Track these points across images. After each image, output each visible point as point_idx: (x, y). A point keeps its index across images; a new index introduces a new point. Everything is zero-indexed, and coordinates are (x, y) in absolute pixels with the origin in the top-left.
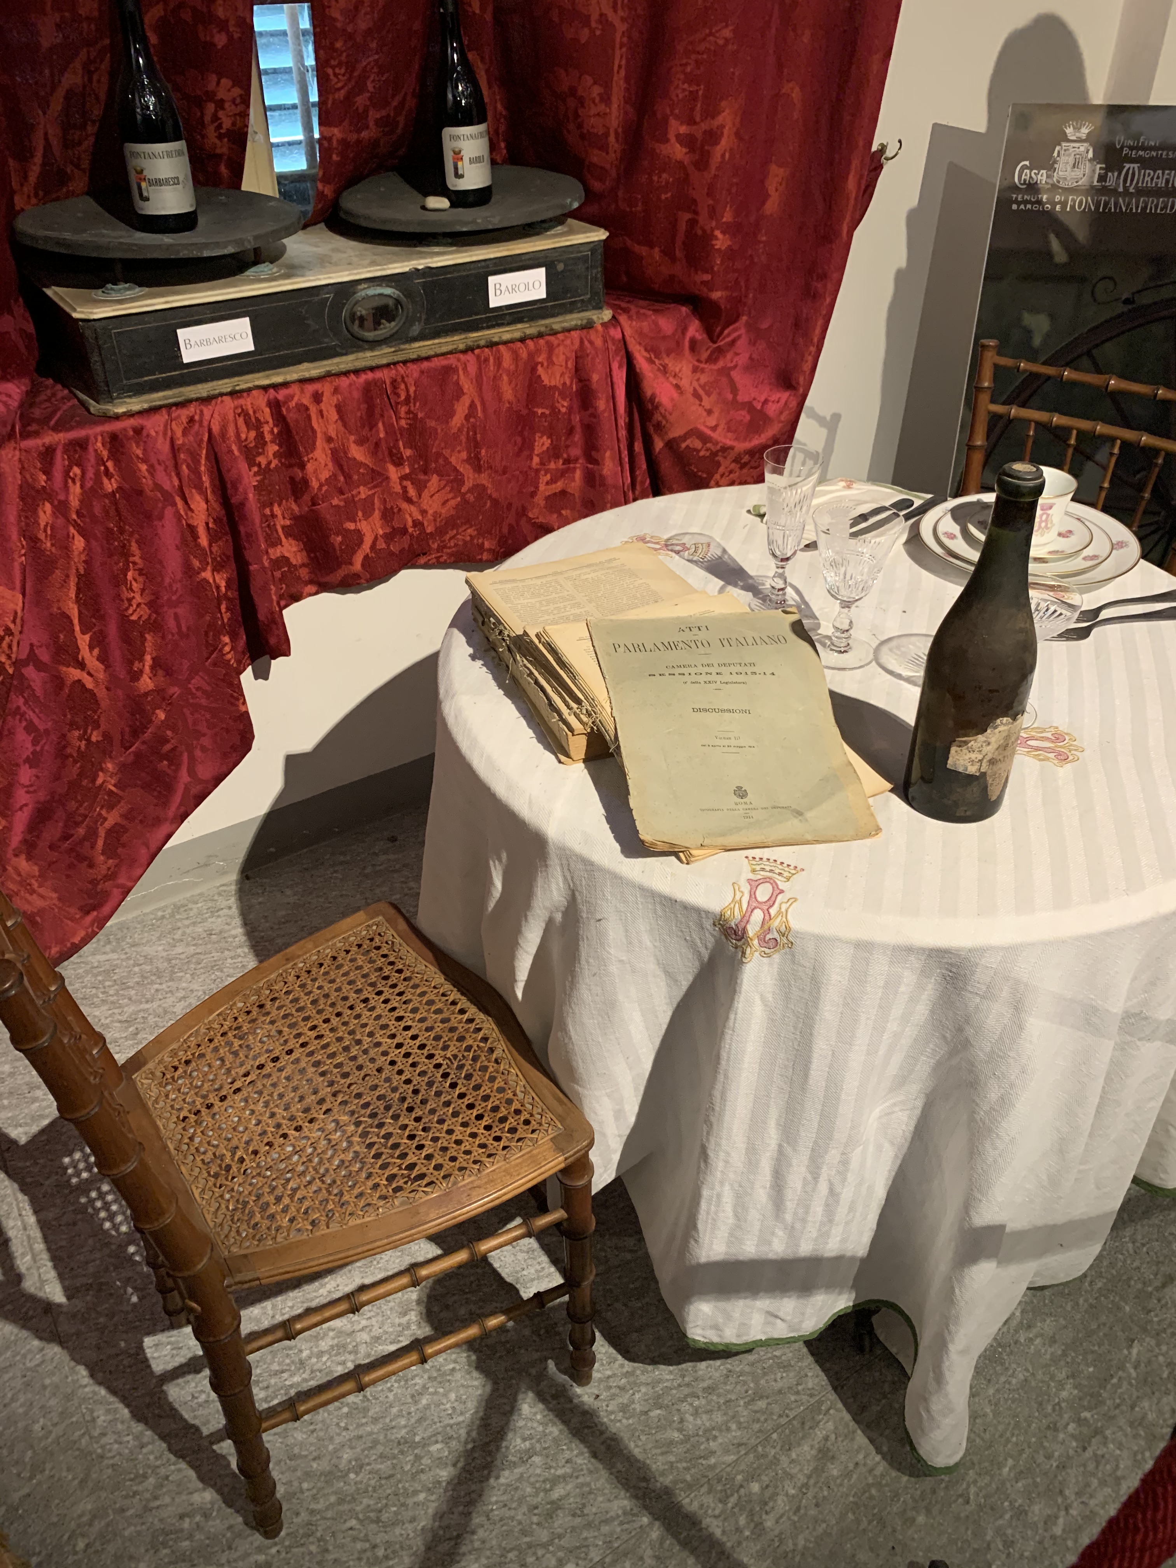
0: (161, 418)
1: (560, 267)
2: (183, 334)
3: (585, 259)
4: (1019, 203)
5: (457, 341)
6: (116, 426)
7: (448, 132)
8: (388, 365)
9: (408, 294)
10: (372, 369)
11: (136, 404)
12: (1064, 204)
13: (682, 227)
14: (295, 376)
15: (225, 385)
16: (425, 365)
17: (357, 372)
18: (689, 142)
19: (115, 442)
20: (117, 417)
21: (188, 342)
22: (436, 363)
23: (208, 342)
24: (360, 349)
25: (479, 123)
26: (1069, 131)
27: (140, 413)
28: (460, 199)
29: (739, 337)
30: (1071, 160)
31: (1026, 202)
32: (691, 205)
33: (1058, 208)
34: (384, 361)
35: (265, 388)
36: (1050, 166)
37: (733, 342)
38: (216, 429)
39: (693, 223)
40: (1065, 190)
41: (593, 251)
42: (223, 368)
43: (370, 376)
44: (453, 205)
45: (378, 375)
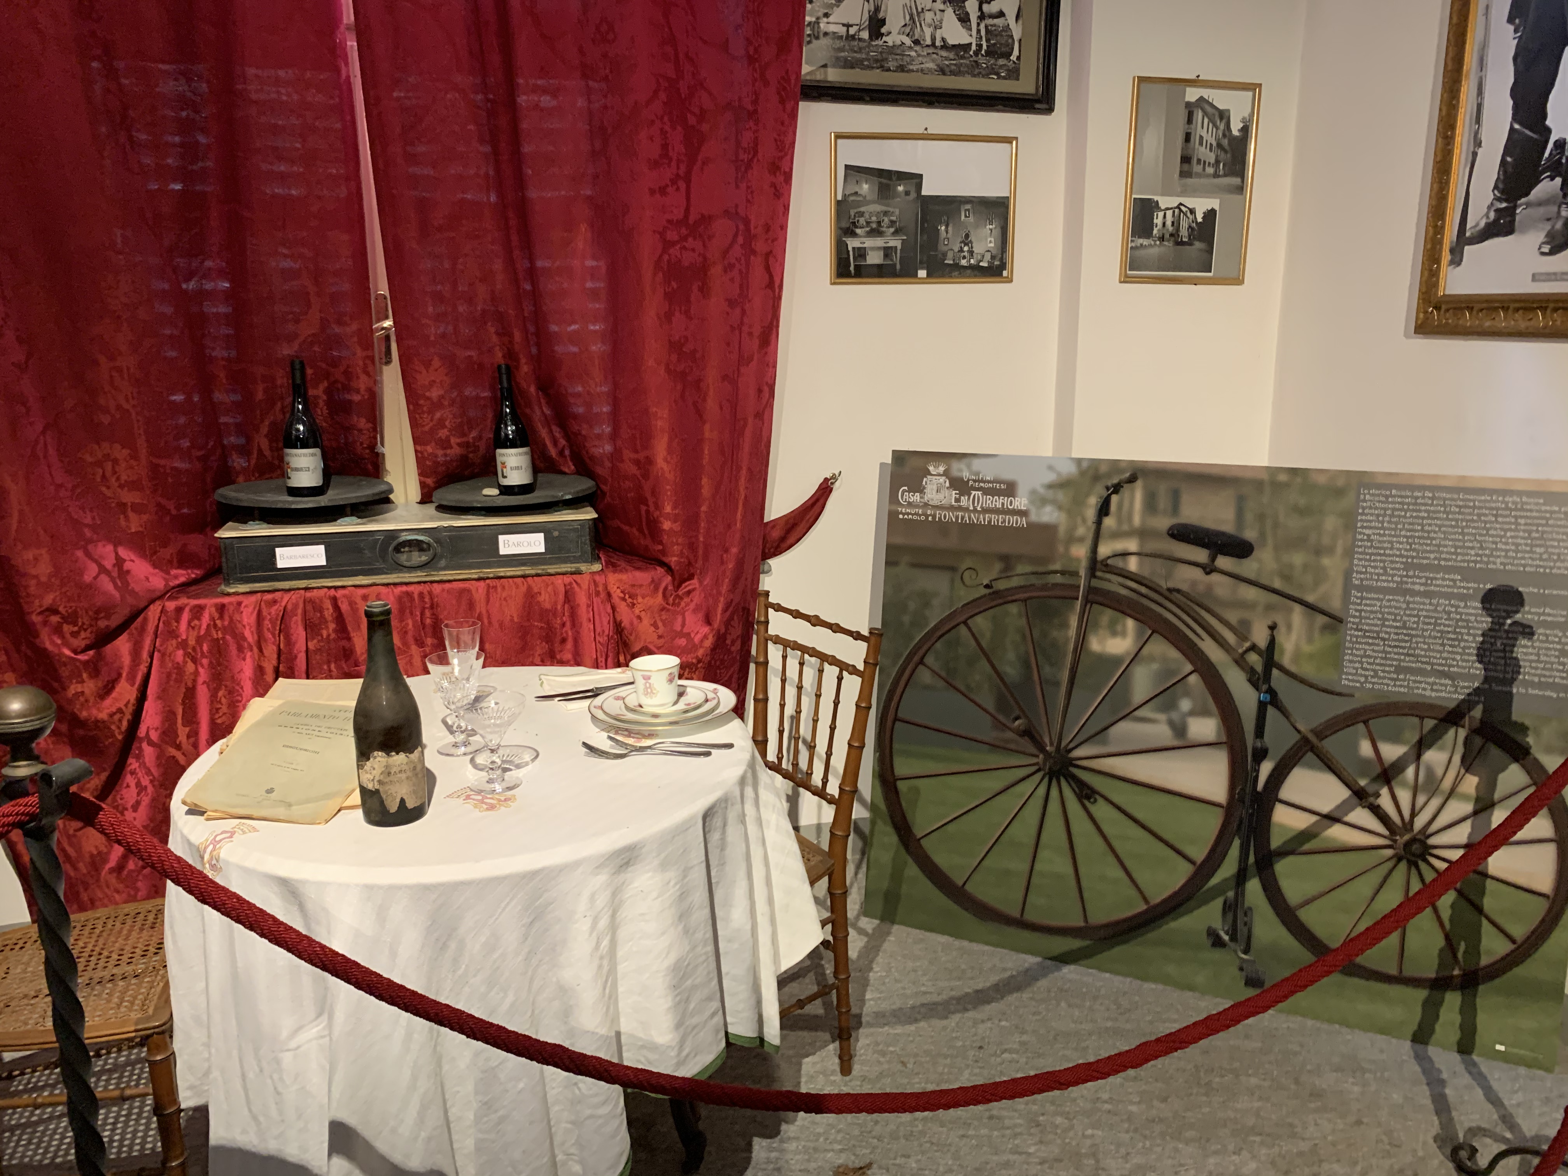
0: (253, 598)
1: (556, 534)
2: (279, 551)
3: (575, 530)
4: (904, 514)
5: (473, 573)
6: (226, 600)
7: (499, 451)
8: (419, 583)
9: (438, 541)
10: (407, 584)
11: (243, 588)
12: (934, 516)
13: (643, 513)
14: (350, 583)
15: (303, 583)
16: (447, 586)
17: (395, 584)
18: (637, 462)
19: (221, 608)
20: (229, 594)
21: (282, 556)
22: (455, 585)
23: (295, 557)
24: (400, 571)
25: (522, 446)
26: (931, 468)
27: (243, 593)
28: (507, 490)
29: (694, 590)
30: (935, 487)
31: (908, 514)
32: (645, 502)
33: (930, 518)
34: (416, 580)
35: (329, 588)
36: (921, 490)
37: (689, 592)
38: (289, 607)
39: (647, 512)
40: (933, 507)
41: (582, 526)
42: (306, 574)
43: (404, 588)
44: (501, 493)
45: (411, 588)
